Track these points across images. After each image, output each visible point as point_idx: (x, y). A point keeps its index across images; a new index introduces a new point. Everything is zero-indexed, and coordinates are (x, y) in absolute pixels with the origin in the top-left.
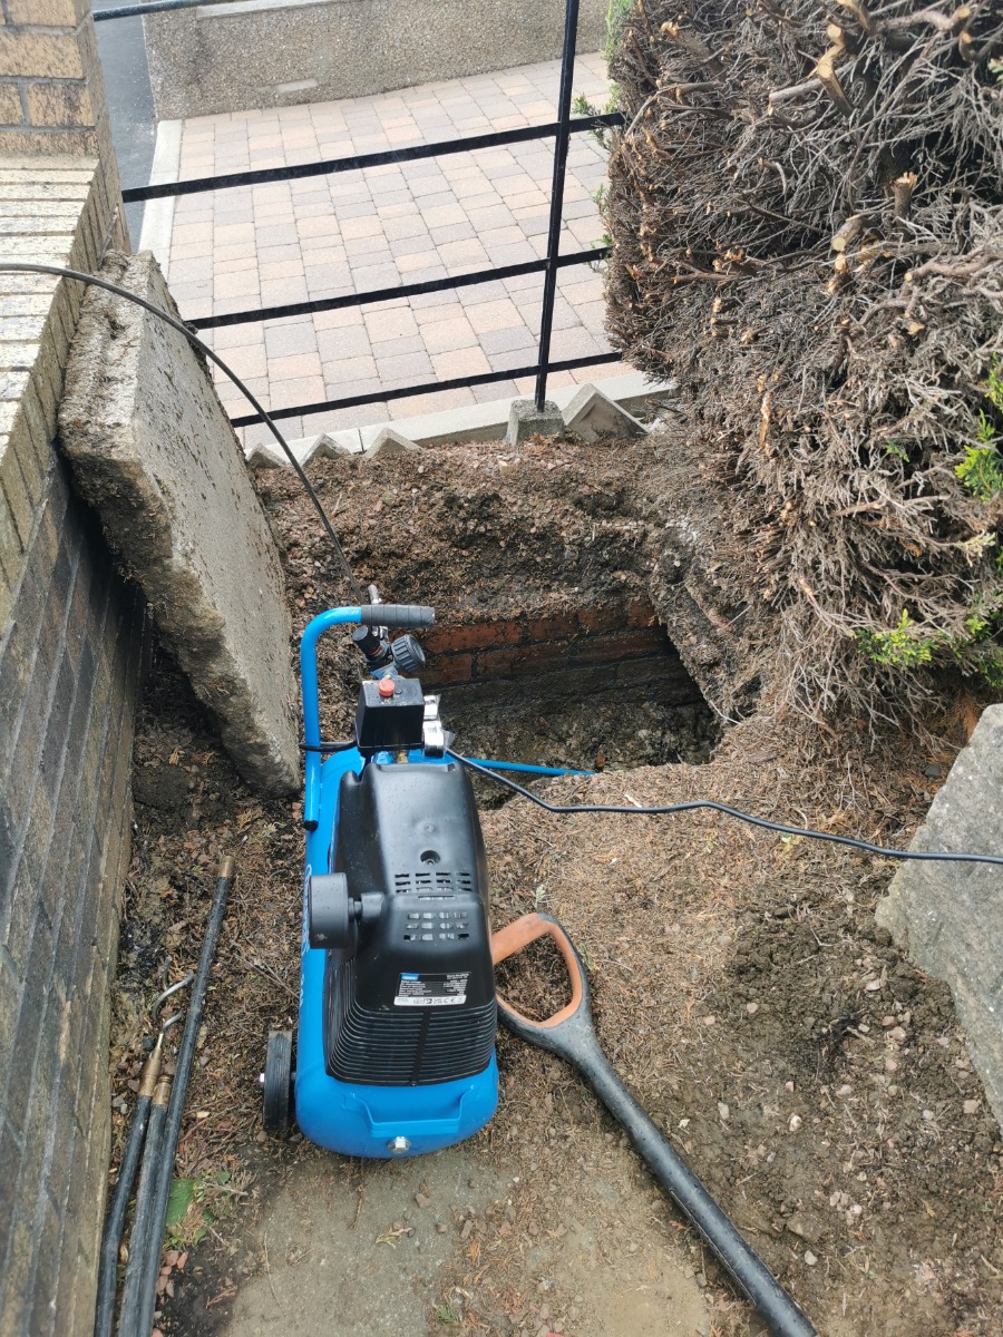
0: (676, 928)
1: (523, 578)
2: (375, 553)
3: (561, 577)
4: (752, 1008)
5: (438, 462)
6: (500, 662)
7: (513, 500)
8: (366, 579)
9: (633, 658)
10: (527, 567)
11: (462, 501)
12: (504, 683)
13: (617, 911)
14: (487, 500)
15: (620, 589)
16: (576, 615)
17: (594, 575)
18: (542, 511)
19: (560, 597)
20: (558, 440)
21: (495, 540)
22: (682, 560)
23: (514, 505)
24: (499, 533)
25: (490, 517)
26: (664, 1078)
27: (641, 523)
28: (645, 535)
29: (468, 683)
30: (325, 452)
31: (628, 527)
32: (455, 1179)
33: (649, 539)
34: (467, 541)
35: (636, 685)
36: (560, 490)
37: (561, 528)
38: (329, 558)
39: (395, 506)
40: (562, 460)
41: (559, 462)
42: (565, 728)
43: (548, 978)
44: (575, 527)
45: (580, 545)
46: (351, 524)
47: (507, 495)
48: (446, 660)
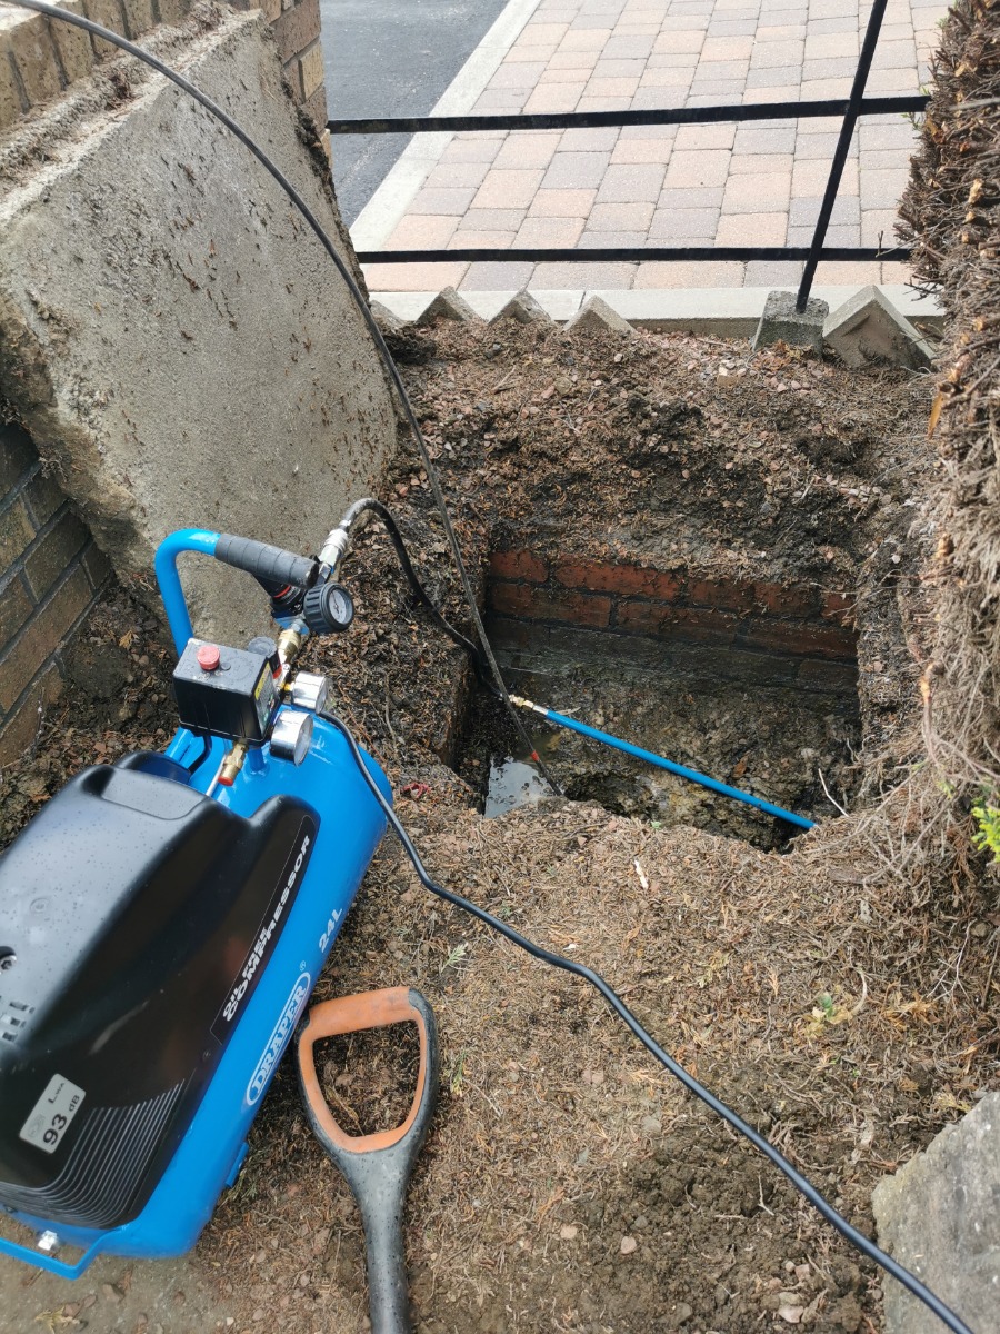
0: (598, 1077)
1: (699, 523)
2: (523, 449)
3: (749, 535)
4: (628, 1245)
5: (644, 352)
6: (644, 617)
7: (715, 420)
8: (504, 476)
9: (823, 658)
10: (709, 510)
11: (649, 408)
12: (649, 642)
13: (534, 1020)
14: (681, 414)
15: (821, 570)
16: (752, 587)
17: (791, 543)
18: (750, 444)
19: (738, 559)
20: (809, 355)
21: (678, 466)
22: (904, 556)
23: (717, 427)
24: (685, 459)
25: (679, 437)
26: (473, 1281)
27: (876, 490)
28: (875, 507)
29: (604, 630)
30: (516, 313)
31: (856, 491)
32: (166, 1282)
33: (878, 515)
34: (642, 460)
35: (821, 692)
36: (784, 423)
37: (768, 471)
38: (464, 442)
39: (568, 397)
40: (803, 383)
41: (795, 384)
42: (713, 716)
43: (399, 1077)
44: (786, 474)
45: (786, 499)
46: (509, 406)
47: (712, 414)
48: (579, 598)
